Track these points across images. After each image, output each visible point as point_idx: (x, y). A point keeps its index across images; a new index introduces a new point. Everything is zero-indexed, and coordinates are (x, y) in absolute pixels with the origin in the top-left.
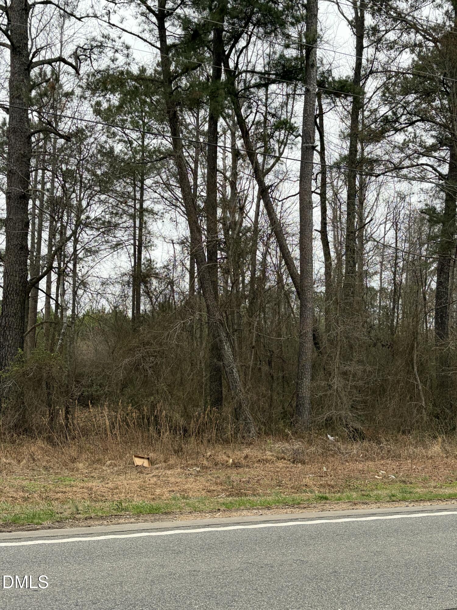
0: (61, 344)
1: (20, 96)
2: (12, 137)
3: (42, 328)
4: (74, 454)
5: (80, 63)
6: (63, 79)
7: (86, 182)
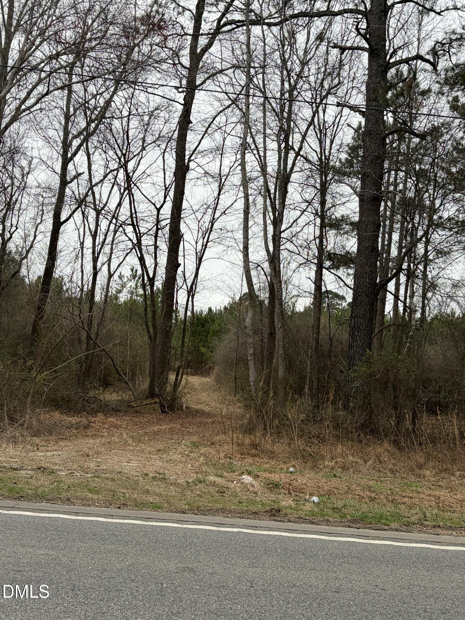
0: (409, 347)
1: (376, 98)
2: (368, 140)
3: (390, 331)
4: (422, 460)
5: (438, 58)
6: (420, 77)
7: (440, 180)
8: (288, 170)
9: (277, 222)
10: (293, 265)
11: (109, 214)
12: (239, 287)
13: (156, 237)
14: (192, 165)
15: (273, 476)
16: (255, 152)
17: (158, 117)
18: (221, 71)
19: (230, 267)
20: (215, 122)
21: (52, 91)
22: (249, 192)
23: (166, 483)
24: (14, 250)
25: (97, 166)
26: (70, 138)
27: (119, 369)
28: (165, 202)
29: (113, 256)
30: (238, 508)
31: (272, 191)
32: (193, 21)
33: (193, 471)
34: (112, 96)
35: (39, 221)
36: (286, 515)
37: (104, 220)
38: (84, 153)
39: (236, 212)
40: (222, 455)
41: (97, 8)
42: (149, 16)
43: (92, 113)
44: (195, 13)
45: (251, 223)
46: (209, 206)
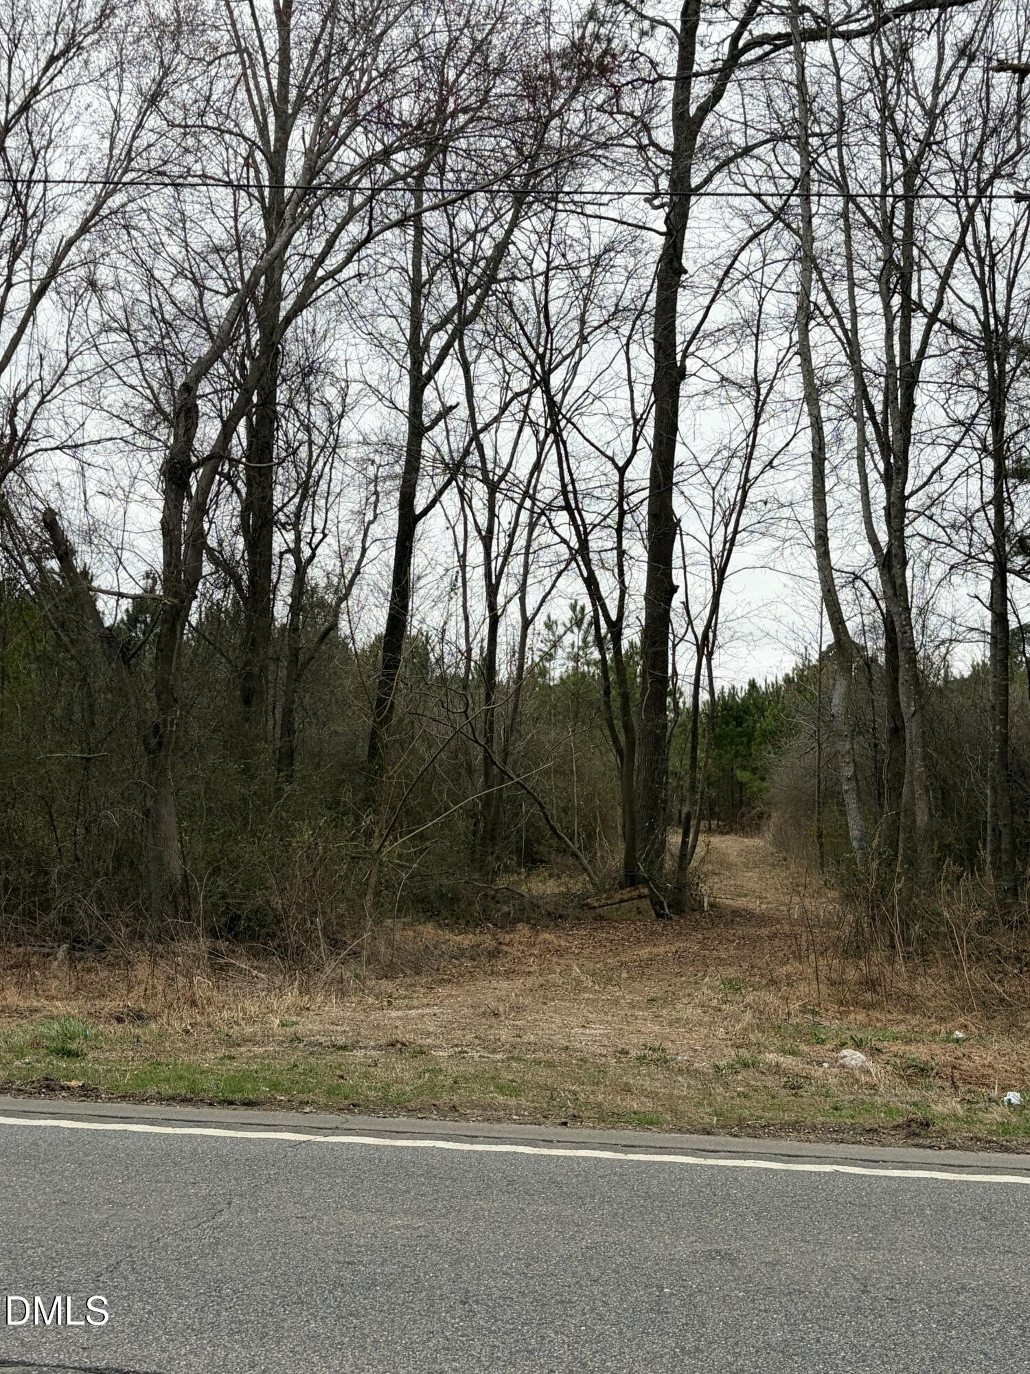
8: (913, 356)
9: (895, 475)
10: (938, 571)
11: (516, 489)
12: (815, 629)
13: (619, 530)
14: (691, 365)
15: (913, 1049)
16: (834, 322)
17: (612, 266)
18: (747, 151)
19: (791, 584)
20: (737, 265)
21: (378, 234)
22: (824, 413)
23: (668, 1069)
24: (322, 583)
25: (485, 387)
26: (425, 331)
27: (558, 826)
28: (634, 451)
29: (529, 581)
30: (832, 1121)
31: (879, 408)
32: (677, 48)
33: (729, 1043)
34: (509, 232)
35: (369, 516)
36: (943, 1133)
37: (506, 503)
38: (455, 361)
39: (797, 462)
40: (795, 1006)
41: (466, 41)
42: (578, 47)
43: (469, 272)
44: (679, 30)
45: (829, 483)
46: (736, 451)
